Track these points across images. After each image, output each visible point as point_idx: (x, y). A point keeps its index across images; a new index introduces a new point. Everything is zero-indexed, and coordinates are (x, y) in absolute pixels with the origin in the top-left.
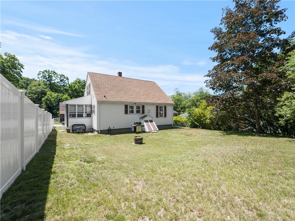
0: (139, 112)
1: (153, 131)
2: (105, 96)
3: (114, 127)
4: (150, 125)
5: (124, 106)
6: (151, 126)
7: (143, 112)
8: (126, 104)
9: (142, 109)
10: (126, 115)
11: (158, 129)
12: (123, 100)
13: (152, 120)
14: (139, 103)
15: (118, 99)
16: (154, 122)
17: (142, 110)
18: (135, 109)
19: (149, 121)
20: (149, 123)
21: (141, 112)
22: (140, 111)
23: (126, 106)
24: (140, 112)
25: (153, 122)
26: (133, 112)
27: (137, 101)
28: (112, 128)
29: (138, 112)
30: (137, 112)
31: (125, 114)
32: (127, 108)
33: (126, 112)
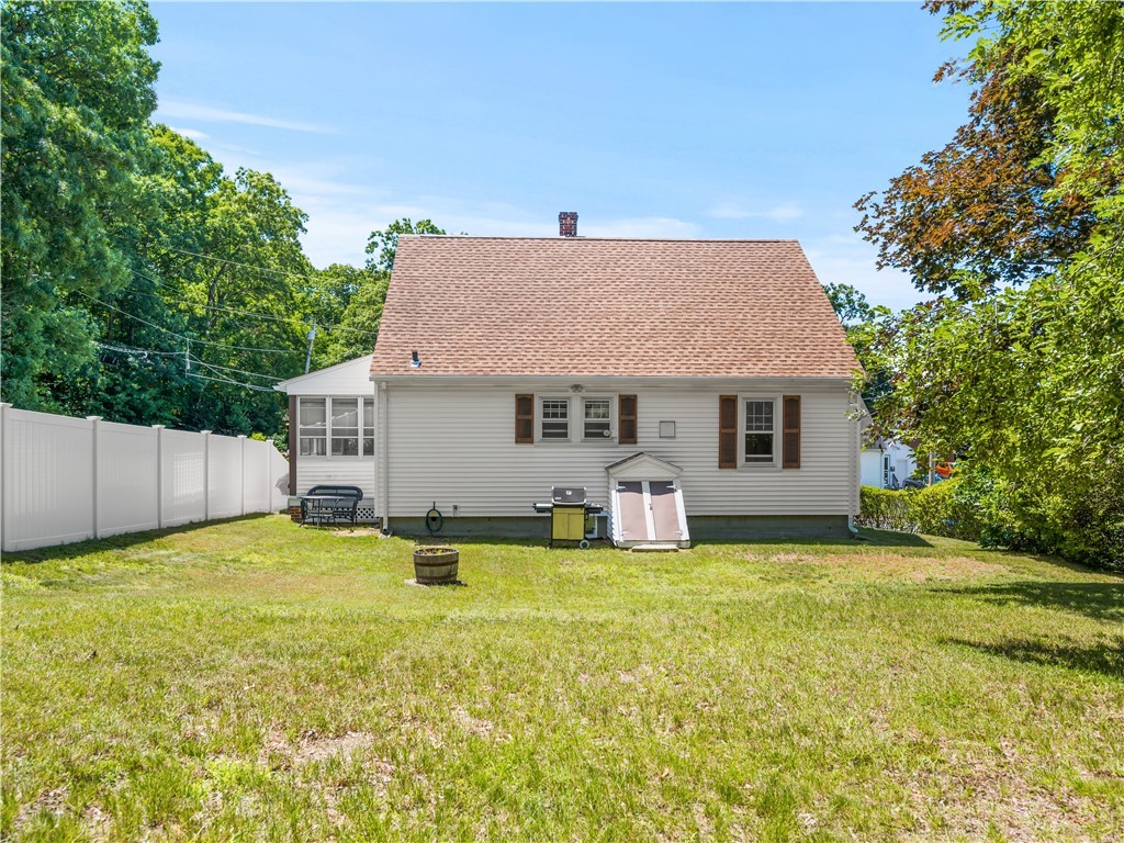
0: (601, 435)
1: (652, 542)
2: (415, 356)
3: (456, 507)
4: (647, 507)
5: (514, 400)
6: (648, 514)
7: (629, 434)
8: (525, 390)
9: (621, 414)
10: (525, 448)
11: (686, 536)
12: (505, 369)
13: (671, 483)
14: (604, 383)
15: (480, 363)
16: (679, 495)
17: (622, 422)
18: (576, 418)
19: (645, 486)
20: (647, 496)
21: (615, 431)
22: (607, 426)
23: (524, 403)
24: (606, 432)
25: (672, 491)
26: (565, 435)
27: (588, 371)
28: (447, 512)
29: (595, 431)
30: (587, 435)
31: (517, 442)
32: (529, 411)
33: (524, 434)
